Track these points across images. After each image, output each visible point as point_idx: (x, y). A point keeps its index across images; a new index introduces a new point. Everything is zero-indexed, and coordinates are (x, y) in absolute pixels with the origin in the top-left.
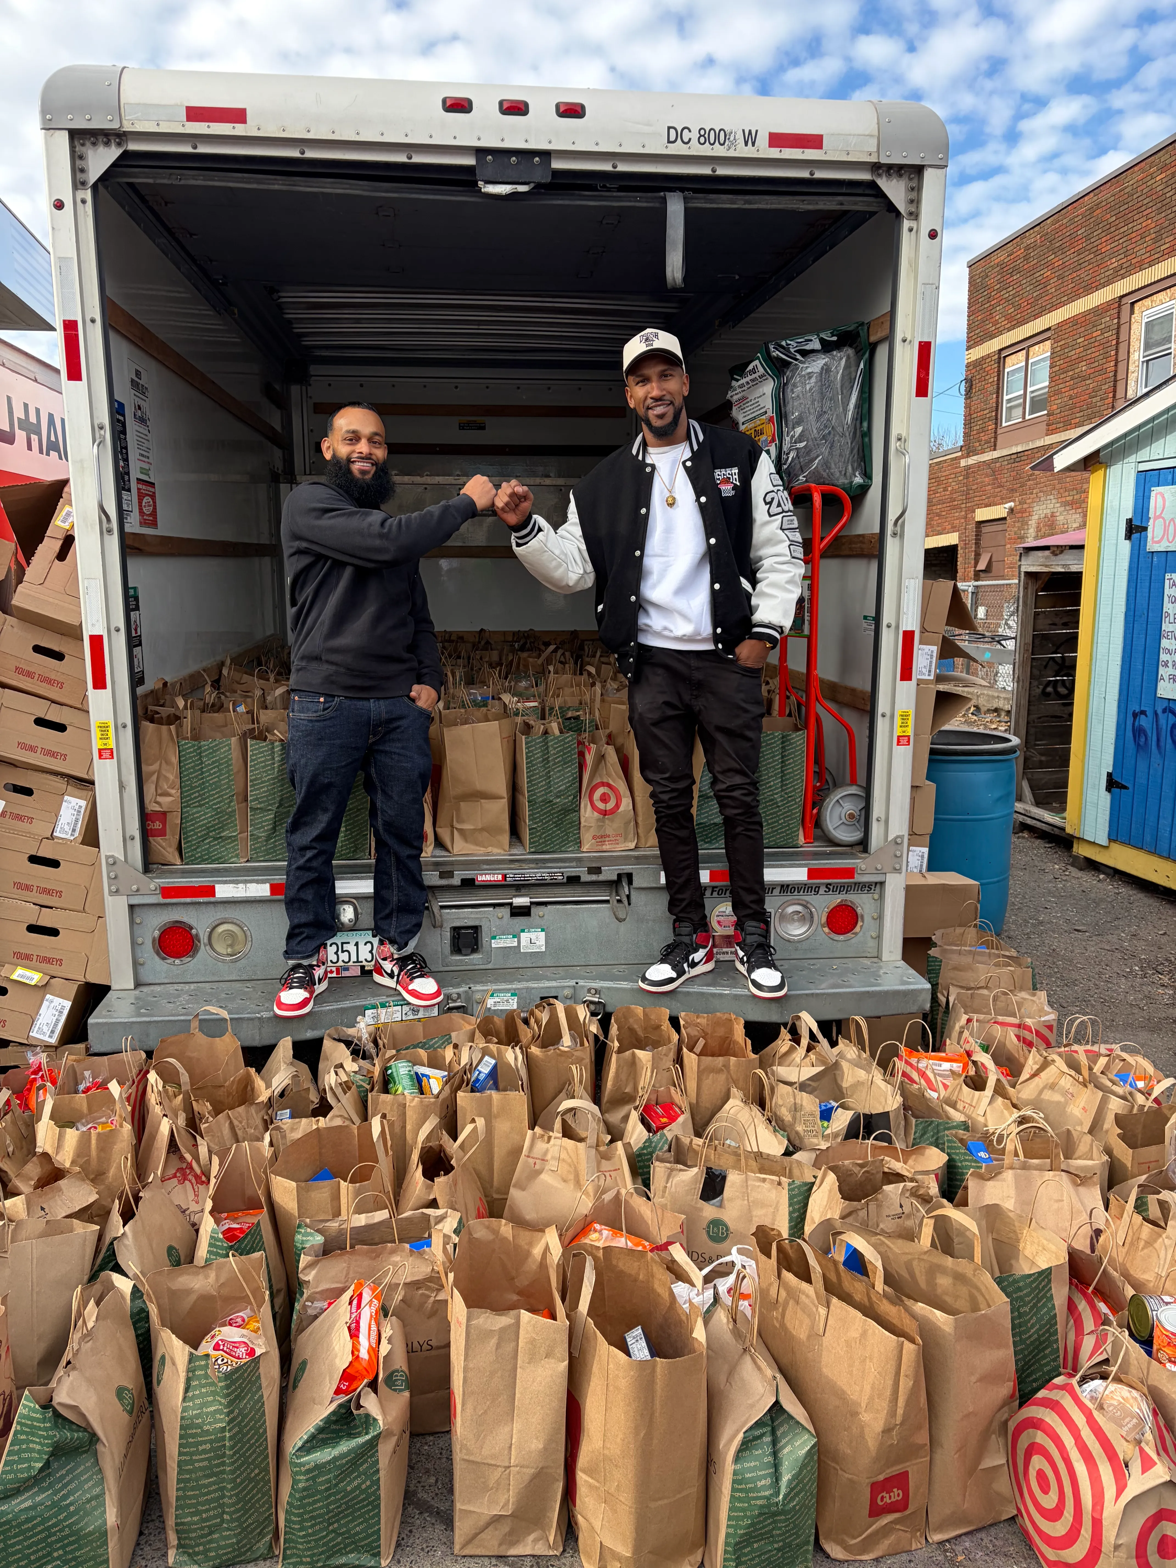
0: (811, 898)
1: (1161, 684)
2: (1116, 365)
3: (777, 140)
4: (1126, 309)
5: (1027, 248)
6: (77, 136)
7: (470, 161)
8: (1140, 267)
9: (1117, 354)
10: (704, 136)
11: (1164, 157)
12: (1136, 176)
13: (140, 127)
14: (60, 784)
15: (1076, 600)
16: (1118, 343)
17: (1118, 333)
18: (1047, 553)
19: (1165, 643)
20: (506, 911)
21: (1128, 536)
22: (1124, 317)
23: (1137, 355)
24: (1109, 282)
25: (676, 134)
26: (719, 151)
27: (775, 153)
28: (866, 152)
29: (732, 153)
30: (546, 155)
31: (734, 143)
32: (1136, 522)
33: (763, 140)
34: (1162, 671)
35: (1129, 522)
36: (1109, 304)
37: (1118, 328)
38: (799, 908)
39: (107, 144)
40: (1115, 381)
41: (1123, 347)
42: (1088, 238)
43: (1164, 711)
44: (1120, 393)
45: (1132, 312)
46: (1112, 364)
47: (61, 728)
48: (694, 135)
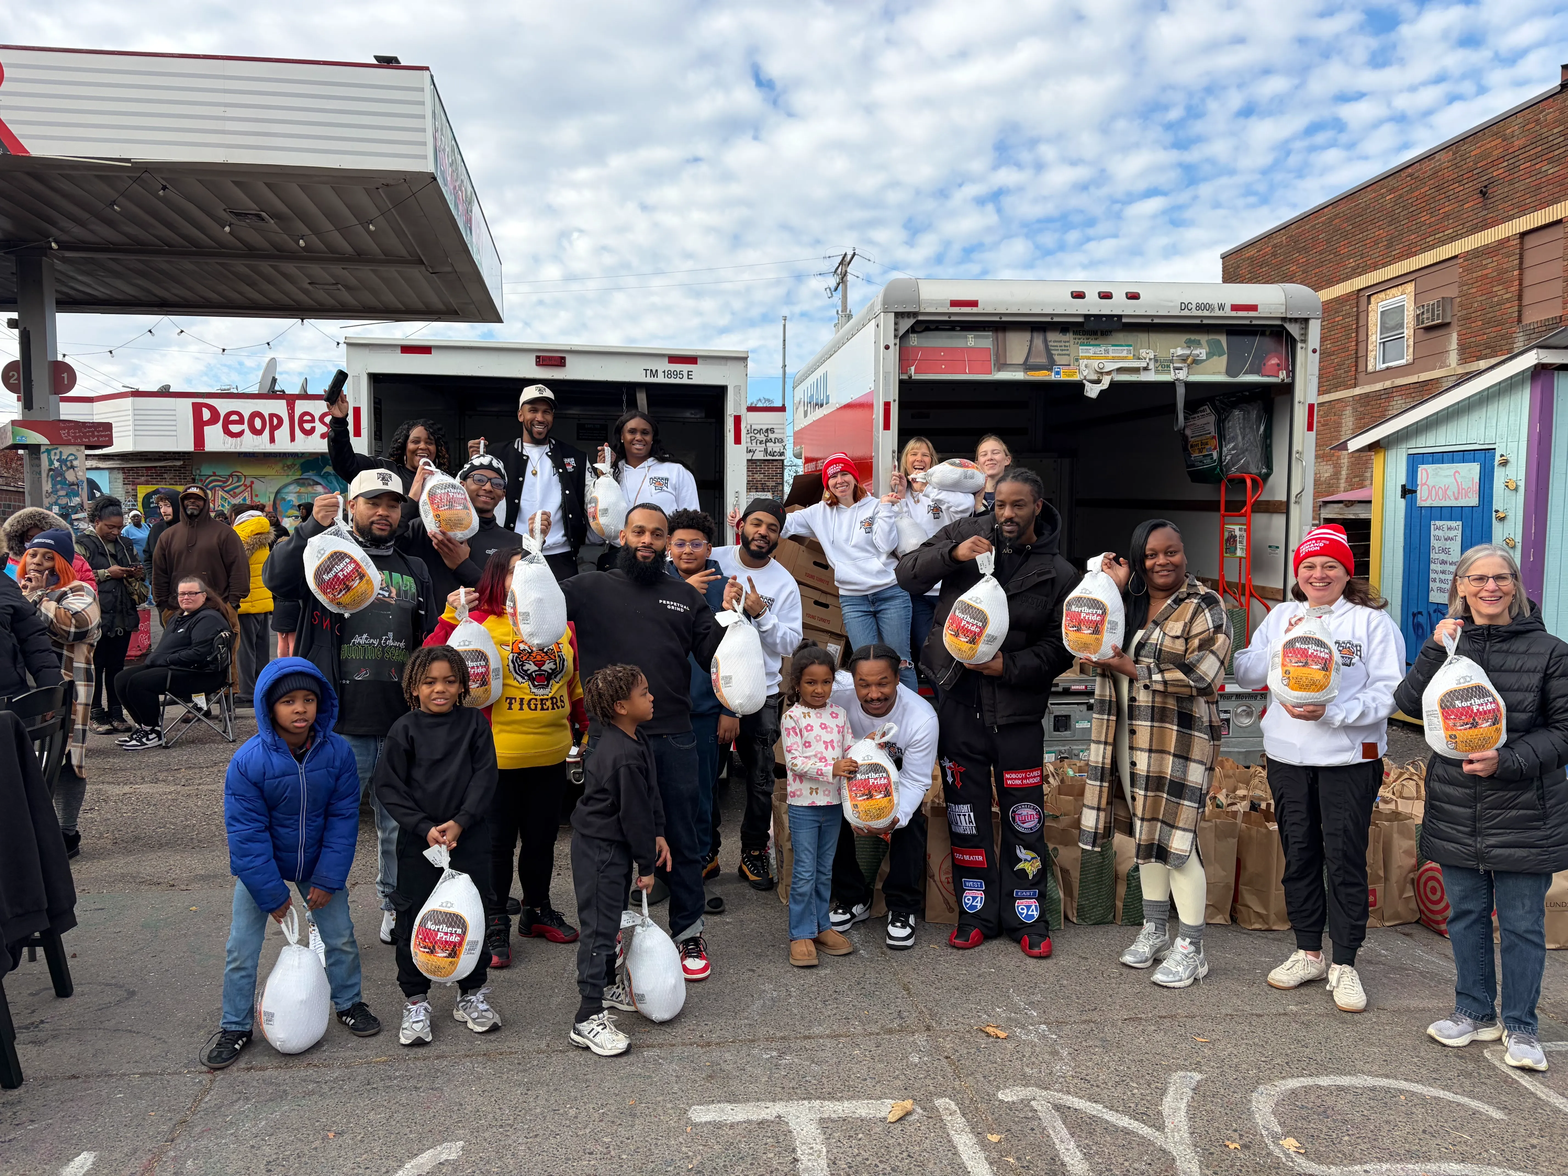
0: (1252, 702)
1: (1432, 594)
2: (1357, 345)
3: (1235, 308)
4: (1364, 300)
5: (1275, 246)
6: (899, 315)
7: (1081, 320)
8: (1375, 267)
9: (1357, 336)
10: (1199, 307)
11: (1392, 182)
12: (1370, 195)
13: (927, 310)
14: (826, 637)
15: (1367, 537)
16: (1357, 327)
17: (1357, 319)
18: (1341, 505)
19: (1432, 566)
20: (1084, 707)
21: (1403, 496)
22: (1363, 307)
23: (1375, 337)
24: (1348, 278)
25: (1184, 306)
26: (1206, 313)
27: (1234, 314)
28: (1280, 312)
29: (1212, 314)
30: (1120, 317)
31: (1213, 309)
32: (1408, 487)
33: (1228, 308)
34: (1432, 584)
35: (1403, 487)
36: (1349, 295)
37: (1358, 315)
38: (1244, 708)
39: (909, 317)
40: (1357, 358)
41: (1362, 331)
42: (1328, 241)
43: (1435, 611)
44: (1361, 368)
45: (1369, 303)
46: (1354, 343)
47: (826, 606)
48: (1194, 306)
